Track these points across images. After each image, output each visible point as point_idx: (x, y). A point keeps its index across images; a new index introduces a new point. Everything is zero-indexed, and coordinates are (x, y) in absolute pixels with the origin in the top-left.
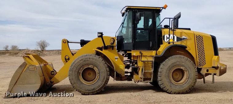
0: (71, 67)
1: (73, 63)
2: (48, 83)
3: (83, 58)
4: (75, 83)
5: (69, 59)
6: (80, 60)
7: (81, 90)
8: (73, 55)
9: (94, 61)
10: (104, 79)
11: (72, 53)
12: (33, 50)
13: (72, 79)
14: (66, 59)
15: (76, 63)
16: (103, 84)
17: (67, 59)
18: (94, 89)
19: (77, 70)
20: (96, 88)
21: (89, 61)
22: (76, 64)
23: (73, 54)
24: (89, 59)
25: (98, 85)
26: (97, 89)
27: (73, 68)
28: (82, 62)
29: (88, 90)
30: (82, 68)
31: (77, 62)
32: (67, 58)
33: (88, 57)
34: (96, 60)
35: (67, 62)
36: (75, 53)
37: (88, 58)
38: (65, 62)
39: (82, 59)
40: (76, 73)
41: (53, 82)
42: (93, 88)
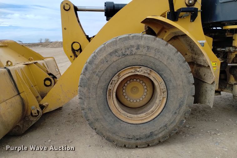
0: (84, 74)
1: (91, 63)
2: (34, 109)
3: (118, 47)
4: (97, 120)
5: (80, 50)
6: (111, 54)
7: (116, 138)
8: (90, 41)
9: (152, 54)
10: (180, 106)
11: (87, 36)
12: (60, 42)
13: (90, 109)
14: (73, 50)
15: (97, 62)
16: (177, 121)
17: (77, 51)
18: (152, 134)
19: (103, 84)
20: (156, 132)
21: (136, 57)
22: (97, 66)
23: (89, 39)
24: (138, 48)
25: (163, 125)
26: (160, 135)
27: (88, 79)
28: (114, 58)
29: (134, 138)
30: (115, 78)
31: (100, 58)
32: (76, 47)
33: (132, 42)
34: (157, 50)
35: (77, 56)
36: (94, 37)
37: (132, 46)
38: (73, 57)
39: (116, 51)
40: (100, 92)
41: (47, 105)
42: (148, 132)
